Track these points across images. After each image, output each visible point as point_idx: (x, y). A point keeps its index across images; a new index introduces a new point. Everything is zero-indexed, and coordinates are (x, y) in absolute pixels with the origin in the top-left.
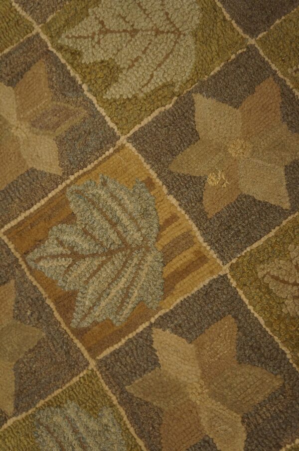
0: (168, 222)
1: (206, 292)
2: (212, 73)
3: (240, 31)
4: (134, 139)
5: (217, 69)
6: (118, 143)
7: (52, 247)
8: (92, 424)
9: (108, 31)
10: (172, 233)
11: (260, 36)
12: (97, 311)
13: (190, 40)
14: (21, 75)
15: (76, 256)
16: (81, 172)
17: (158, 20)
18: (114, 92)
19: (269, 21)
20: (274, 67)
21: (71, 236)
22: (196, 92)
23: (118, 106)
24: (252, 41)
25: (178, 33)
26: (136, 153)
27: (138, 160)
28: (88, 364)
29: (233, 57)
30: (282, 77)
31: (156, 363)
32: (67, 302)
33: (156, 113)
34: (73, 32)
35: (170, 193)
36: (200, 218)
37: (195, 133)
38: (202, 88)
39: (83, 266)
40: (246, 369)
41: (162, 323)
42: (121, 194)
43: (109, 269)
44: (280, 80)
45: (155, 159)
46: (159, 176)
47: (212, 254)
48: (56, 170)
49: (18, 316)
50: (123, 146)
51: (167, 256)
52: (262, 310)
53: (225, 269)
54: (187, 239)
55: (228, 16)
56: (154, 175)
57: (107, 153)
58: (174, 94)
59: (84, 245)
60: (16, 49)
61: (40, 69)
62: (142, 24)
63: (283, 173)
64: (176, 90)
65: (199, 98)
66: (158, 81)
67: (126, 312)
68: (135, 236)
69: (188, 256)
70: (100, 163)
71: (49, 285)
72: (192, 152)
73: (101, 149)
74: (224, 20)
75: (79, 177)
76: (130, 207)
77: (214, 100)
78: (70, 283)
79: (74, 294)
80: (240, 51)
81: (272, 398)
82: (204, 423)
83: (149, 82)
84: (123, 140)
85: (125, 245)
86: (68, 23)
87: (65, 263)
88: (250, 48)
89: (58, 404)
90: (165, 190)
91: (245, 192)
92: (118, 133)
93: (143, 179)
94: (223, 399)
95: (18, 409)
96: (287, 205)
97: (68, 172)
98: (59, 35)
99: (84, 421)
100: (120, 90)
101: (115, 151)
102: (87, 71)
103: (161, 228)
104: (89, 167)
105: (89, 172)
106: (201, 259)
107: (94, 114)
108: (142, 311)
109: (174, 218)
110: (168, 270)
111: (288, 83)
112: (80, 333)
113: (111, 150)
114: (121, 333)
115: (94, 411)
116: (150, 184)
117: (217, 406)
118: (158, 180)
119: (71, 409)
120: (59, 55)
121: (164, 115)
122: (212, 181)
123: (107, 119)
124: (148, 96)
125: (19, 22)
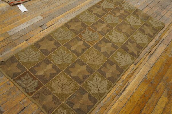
0: (95, 41)
1: (89, 45)
2: (114, 44)
4: (104, 37)
7: (89, 31)
8: (70, 36)
9: (116, 34)
12: (83, 36)
13: (118, 42)
14: (108, 27)
17: (119, 39)
19: (123, 49)
20: (117, 49)
24: (120, 47)
25: (118, 40)
28: (77, 35)
29: (117, 46)
31: (79, 41)
32: (83, 33)
34: (115, 31)
35: (99, 41)
36: (97, 44)
37: (107, 43)
39: (88, 34)
40: (81, 49)
43: (88, 36)
45: (102, 39)
47: (93, 45)
48: (98, 31)
49: (80, 29)
51: (92, 41)
52: (88, 50)
53: (92, 47)
54: (94, 43)
57: (102, 35)
59: (90, 34)
62: (118, 37)
64: (111, 41)
65: (111, 43)
68: (93, 38)
69: (92, 43)
71: (85, 31)
72: (104, 43)
76: (96, 38)
77: (111, 45)
79: (84, 33)
82: (74, 46)
85: (91, 37)
88: (119, 47)
89: (72, 33)
91: (101, 48)
94: (77, 48)
95: (70, 30)
96: (101, 52)
100: (109, 36)
102: (111, 33)
104: (99, 34)
107: (106, 34)
108: (84, 40)
110: (90, 42)
112: (80, 34)
114: (81, 38)
115: (72, 36)
116: (100, 39)
120: (112, 30)
121: (108, 40)
122: (102, 45)
124: (110, 38)
125: (114, 26)
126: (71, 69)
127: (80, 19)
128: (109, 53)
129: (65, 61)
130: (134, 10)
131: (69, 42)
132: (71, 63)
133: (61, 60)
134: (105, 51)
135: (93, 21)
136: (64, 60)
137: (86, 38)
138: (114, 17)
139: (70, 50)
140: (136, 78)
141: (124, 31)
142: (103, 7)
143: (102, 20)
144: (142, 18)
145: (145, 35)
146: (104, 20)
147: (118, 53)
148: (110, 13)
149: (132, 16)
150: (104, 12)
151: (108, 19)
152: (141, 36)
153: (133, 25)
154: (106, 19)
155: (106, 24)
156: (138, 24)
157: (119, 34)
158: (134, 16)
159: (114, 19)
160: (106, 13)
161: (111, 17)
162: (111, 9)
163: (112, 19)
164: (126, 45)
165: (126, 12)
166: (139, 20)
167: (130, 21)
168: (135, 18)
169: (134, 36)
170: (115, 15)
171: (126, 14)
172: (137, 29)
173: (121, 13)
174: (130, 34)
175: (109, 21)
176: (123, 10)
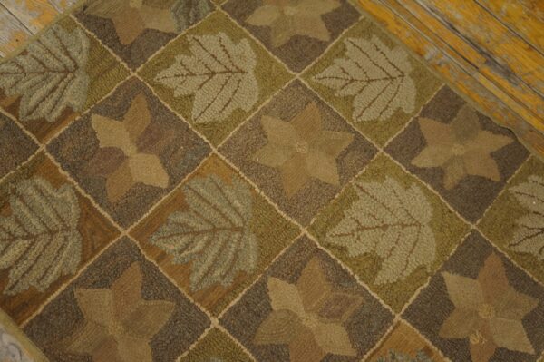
2: (451, 254)
3: (463, 219)
4: (407, 315)
5: (454, 250)
6: (395, 321)
9: (364, 228)
11: (478, 222)
13: (429, 230)
14: (299, 272)
16: (372, 350)
17: (401, 215)
18: (381, 278)
19: (481, 211)
20: (493, 245)
22: (443, 270)
23: (388, 290)
24: (473, 227)
25: (418, 224)
26: (411, 327)
27: (413, 332)
29: (463, 240)
30: (501, 251)
33: (418, 292)
34: (336, 231)
35: (445, 356)
37: (451, 304)
38: (447, 266)
44: (500, 254)
46: (433, 343)
48: (351, 352)
50: (399, 322)
55: (452, 209)
56: (430, 343)
57: (388, 331)
58: (428, 274)
60: (289, 250)
61: (315, 265)
62: (389, 220)
63: (522, 326)
64: (429, 271)
65: (445, 274)
70: (385, 341)
72: (452, 319)
73: (382, 328)
74: (450, 212)
75: (372, 355)
77: (458, 275)
80: (467, 235)
83: (406, 266)
84: (398, 318)
86: (329, 224)
88: (473, 231)
90: (441, 354)
91: (500, 346)
92: (393, 313)
93: (422, 348)
96: (532, 351)
97: (361, 353)
98: (324, 234)
100: (386, 276)
101: (394, 328)
102: (355, 263)
104: (378, 345)
105: (378, 349)
111: (507, 256)
113: (391, 328)
116: (428, 351)
118: (433, 347)
120: (329, 252)
121: (424, 292)
122: (474, 340)
123: (382, 302)
124: (409, 278)
125: (287, 226)
130: (93, 43)
134: (520, 323)
138: (179, 204)
141: (326, 170)
142: (62, 278)
143: (235, 311)
144: (183, 19)
145: (345, 49)
146: (232, 291)
147: (521, 248)
148: (137, 233)
149: (167, 77)
150: (134, 276)
151: (210, 258)
152: (354, 72)
153: (263, 96)
154: (217, 273)
155: (271, 282)
156: (242, 57)
157: (359, 210)
158: (167, 61)
159: (209, 212)
160: (142, 260)
161: (183, 229)
162: (87, 213)
163: (214, 230)
164: (449, 182)
165: (116, 110)
166: (203, 39)
167: (217, 106)
168: (188, 60)
169: (366, 117)
170: (155, 192)
171: (140, 114)
172: (297, 83)
173: (130, 150)
174: (349, 139)
175: (230, 256)
176: (97, 121)
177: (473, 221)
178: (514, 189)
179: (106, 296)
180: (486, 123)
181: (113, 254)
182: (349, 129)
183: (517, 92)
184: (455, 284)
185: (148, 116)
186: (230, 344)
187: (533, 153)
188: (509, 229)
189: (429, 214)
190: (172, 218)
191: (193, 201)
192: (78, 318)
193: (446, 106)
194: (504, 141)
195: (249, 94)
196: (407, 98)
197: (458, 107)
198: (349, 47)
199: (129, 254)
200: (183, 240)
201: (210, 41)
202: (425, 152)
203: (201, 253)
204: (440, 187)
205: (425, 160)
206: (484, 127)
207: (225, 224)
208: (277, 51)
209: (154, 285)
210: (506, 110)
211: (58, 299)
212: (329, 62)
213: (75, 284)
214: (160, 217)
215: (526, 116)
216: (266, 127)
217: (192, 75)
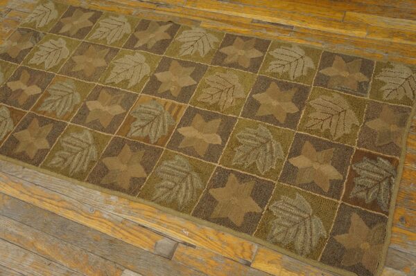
0: (165, 105)
1: (186, 113)
4: (143, 92)
5: (157, 66)
6: (139, 95)
7: (133, 130)
8: (174, 162)
9: (119, 74)
10: (168, 107)
11: (164, 53)
12: (158, 135)
13: (145, 64)
14: (98, 96)
15: (143, 127)
17: (133, 64)
18: (129, 86)
19: (165, 50)
20: (172, 58)
21: (138, 123)
22: (154, 73)
23: (134, 88)
25: (141, 64)
26: (146, 95)
28: (163, 149)
29: (160, 61)
30: (176, 58)
31: (183, 136)
32: (147, 139)
33: (146, 84)
34: (109, 79)
35: (162, 98)
36: (174, 98)
38: (156, 72)
39: (147, 128)
40: (210, 122)
41: (179, 127)
42: (147, 106)
43: (155, 124)
44: (176, 60)
45: (152, 93)
46: (156, 96)
47: (183, 104)
48: (123, 111)
49: (134, 151)
50: (141, 95)
51: (170, 111)
52: (205, 107)
54: (174, 105)
55: (153, 54)
56: (154, 97)
57: (137, 99)
59: (142, 123)
60: (92, 91)
61: (103, 92)
62: (128, 67)
63: (190, 77)
64: (149, 76)
65: (156, 74)
66: (141, 76)
67: (167, 130)
68: (157, 113)
69: (176, 108)
70: (136, 103)
71: (138, 138)
72: (162, 86)
73: (134, 99)
75: (132, 109)
76: (152, 107)
77: (161, 72)
78: (145, 134)
79: (148, 136)
80: (161, 59)
81: (221, 124)
82: (207, 141)
83: (139, 78)
85: (156, 116)
86: (106, 78)
87: (140, 130)
88: (163, 57)
89: (160, 164)
90: (160, 98)
91: (183, 87)
92: (137, 93)
93: (152, 99)
94: (208, 133)
95: (148, 173)
96: (195, 83)
97: (127, 110)
98: (104, 81)
99: (171, 163)
100: (133, 83)
101: (139, 98)
102: (119, 85)
103: (164, 107)
105: (134, 106)
106: (180, 107)
107: (127, 93)
108: (171, 128)
109: (166, 103)
110: (173, 114)
111: (179, 59)
112: (155, 144)
114: (168, 137)
115: (172, 159)
116: (154, 99)
117: (207, 135)
119: (165, 163)
120: (108, 86)
121: (148, 83)
122: (172, 89)
123: (132, 92)
124: (141, 81)
125: (89, 85)
126: (282, 119)
127: (89, 168)
128: (191, 70)
129: (264, 138)
131: (199, 157)
132: (264, 125)
133: (268, 147)
135: (89, 134)
136: (264, 141)
137: (164, 126)
138: (48, 95)
139: (224, 142)
140: (235, 14)
141: (101, 63)
142: (8, 133)
143: (76, 117)
144: (35, 42)
145: (99, 25)
146: (74, 112)
147: (183, 55)
148: (33, 110)
149: (33, 61)
150: (35, 122)
151: (63, 106)
152: (104, 30)
153: (71, 52)
154: (67, 109)
155: (87, 103)
156: (60, 43)
157: (117, 69)
158: (31, 56)
159: (59, 93)
160: (37, 117)
161: (51, 101)
162: (12, 111)
163: (62, 97)
164: (150, 47)
165: (16, 78)
166: (43, 45)
167: (54, 61)
168: (39, 53)
169: (112, 41)
170: (38, 95)
171: (26, 75)
172: (84, 42)
173: (24, 87)
174: (108, 50)
175: (70, 101)
176: (9, 84)
177: (162, 54)
178: (177, 39)
179: (26, 132)
180: (161, 24)
181: (25, 119)
182: (107, 47)
183: (172, 10)
184: (159, 76)
185: (29, 75)
186: (76, 127)
187: (182, 24)
188: (177, 51)
189: (144, 59)
190: (45, 100)
191: (52, 92)
192: (17, 142)
193: (144, 25)
194: (169, 26)
195: (66, 53)
196: (127, 29)
197: (148, 24)
198: (101, 23)
199: (32, 116)
200: (51, 105)
201: (47, 44)
202: (139, 42)
203: (59, 105)
204: (146, 49)
205: (139, 44)
206: (160, 25)
207: (65, 94)
208: (73, 36)
209: (44, 121)
210: (169, 16)
211: (8, 140)
212: (94, 31)
213: (13, 133)
214: (41, 102)
215: (177, 15)
216: (75, 60)
217: (42, 56)
